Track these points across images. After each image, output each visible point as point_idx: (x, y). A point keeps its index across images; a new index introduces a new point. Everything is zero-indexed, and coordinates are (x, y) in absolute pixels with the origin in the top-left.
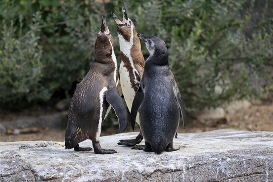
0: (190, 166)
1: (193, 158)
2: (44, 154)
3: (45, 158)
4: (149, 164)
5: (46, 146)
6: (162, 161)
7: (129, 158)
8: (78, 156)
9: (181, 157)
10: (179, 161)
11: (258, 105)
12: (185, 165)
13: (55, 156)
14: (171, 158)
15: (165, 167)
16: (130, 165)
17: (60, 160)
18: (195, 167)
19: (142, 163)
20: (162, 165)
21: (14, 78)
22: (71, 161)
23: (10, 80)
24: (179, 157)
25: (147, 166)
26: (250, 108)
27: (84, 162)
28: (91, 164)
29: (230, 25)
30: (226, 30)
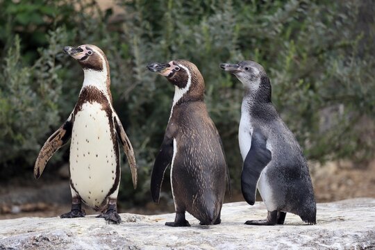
0: (365, 246)
1: (366, 234)
2: (148, 230)
3: (152, 236)
4: (305, 242)
5: (135, 221)
6: (323, 239)
7: (273, 236)
8: (199, 233)
9: (349, 233)
10: (345, 239)
11: (347, 169)
12: (357, 244)
13: (166, 233)
14: (334, 235)
15: (328, 246)
16: (279, 245)
17: (175, 238)
18: (371, 247)
19: (294, 242)
20: (324, 245)
21: (16, 130)
22: (191, 240)
23: (12, 132)
24: (345, 233)
25: (304, 245)
26: (336, 173)
27: (211, 241)
28: (223, 243)
29: (330, 48)
30: (325, 55)
